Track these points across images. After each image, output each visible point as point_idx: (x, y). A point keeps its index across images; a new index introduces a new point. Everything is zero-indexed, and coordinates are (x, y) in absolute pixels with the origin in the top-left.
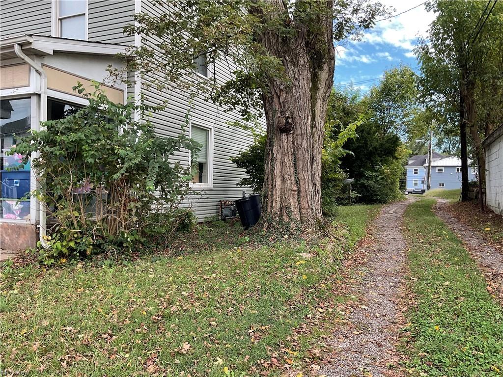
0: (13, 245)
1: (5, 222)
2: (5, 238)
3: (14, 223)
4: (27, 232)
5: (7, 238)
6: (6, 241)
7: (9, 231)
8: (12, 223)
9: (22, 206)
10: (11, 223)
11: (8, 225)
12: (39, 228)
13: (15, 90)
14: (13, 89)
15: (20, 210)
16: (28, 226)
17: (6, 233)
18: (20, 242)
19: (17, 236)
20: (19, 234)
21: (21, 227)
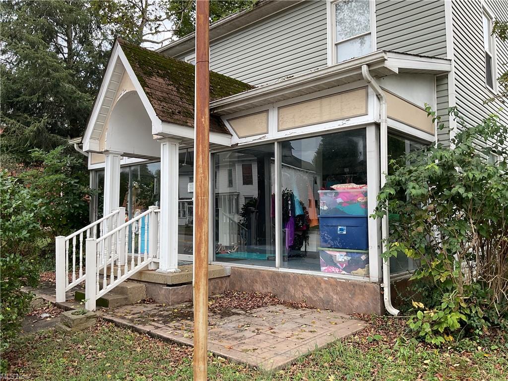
0: (345, 307)
1: (332, 278)
2: (332, 297)
3: (345, 279)
4: (366, 292)
5: (335, 297)
6: (335, 300)
7: (339, 289)
8: (342, 279)
9: (349, 258)
10: (339, 279)
11: (337, 282)
12: (383, 288)
13: (344, 122)
14: (341, 121)
15: (347, 263)
16: (367, 284)
17: (333, 290)
18: (356, 303)
19: (350, 296)
20: (354, 294)
21: (356, 285)
